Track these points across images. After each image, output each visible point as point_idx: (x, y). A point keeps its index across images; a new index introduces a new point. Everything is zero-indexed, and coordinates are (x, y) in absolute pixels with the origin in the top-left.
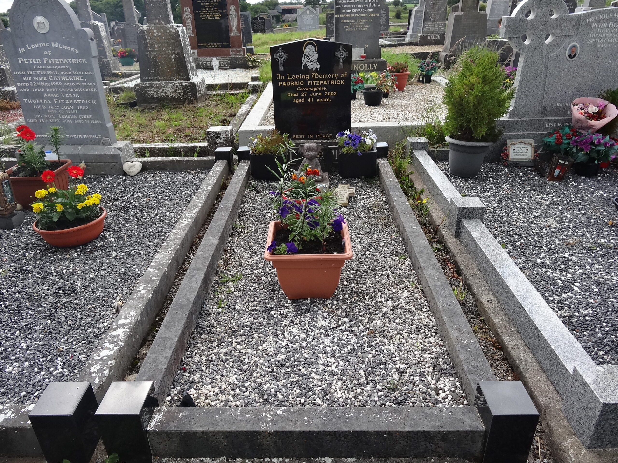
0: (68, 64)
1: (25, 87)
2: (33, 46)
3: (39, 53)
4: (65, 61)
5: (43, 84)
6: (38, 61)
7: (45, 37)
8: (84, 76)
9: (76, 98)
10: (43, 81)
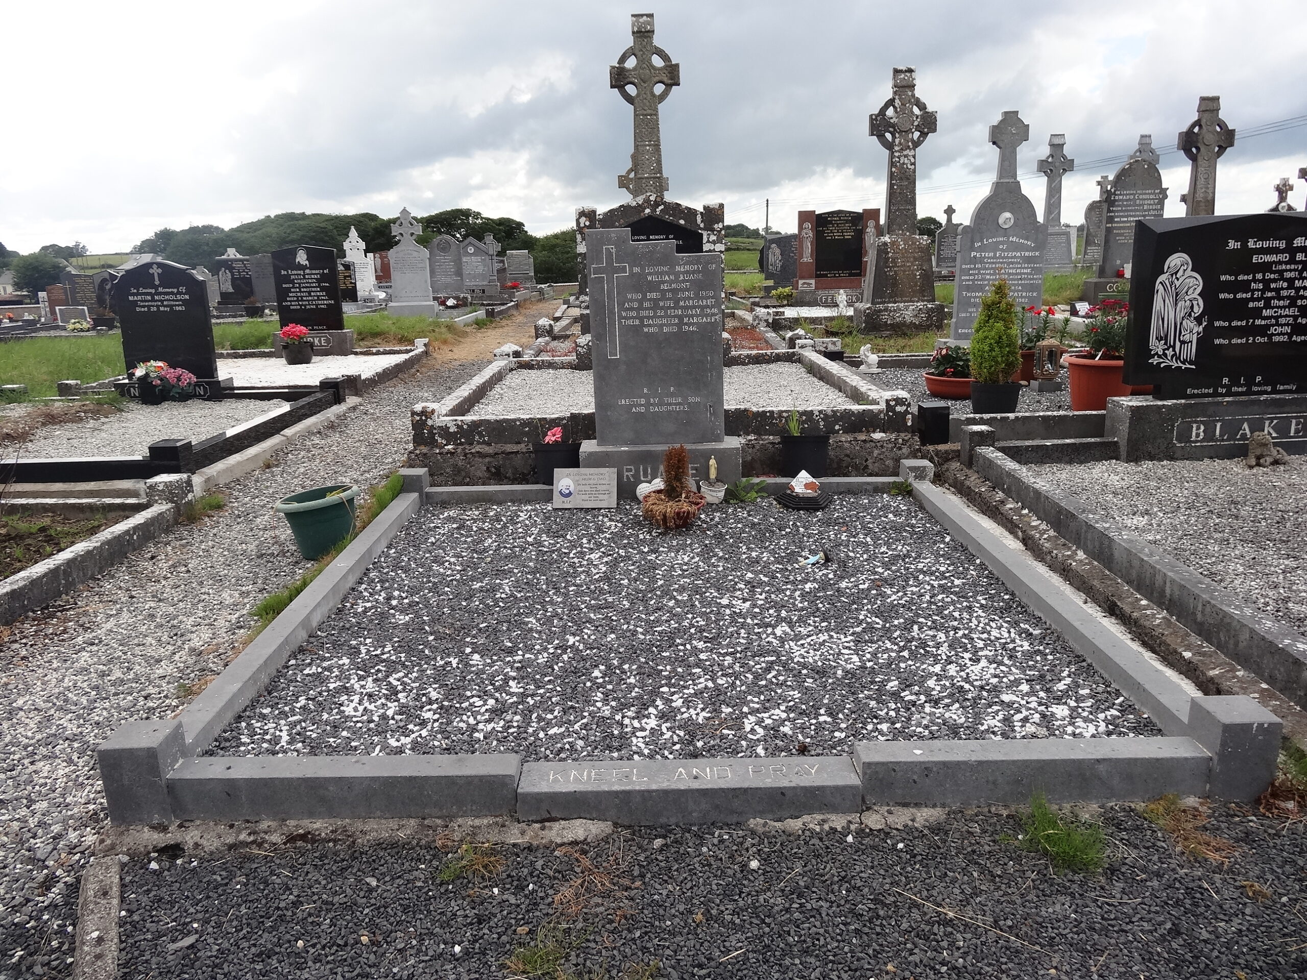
0: (1021, 257)
1: (969, 280)
2: (990, 240)
3: (994, 247)
4: (1019, 254)
5: (988, 277)
6: (991, 254)
7: (1006, 232)
8: (1033, 268)
9: (1018, 291)
10: (990, 274)
